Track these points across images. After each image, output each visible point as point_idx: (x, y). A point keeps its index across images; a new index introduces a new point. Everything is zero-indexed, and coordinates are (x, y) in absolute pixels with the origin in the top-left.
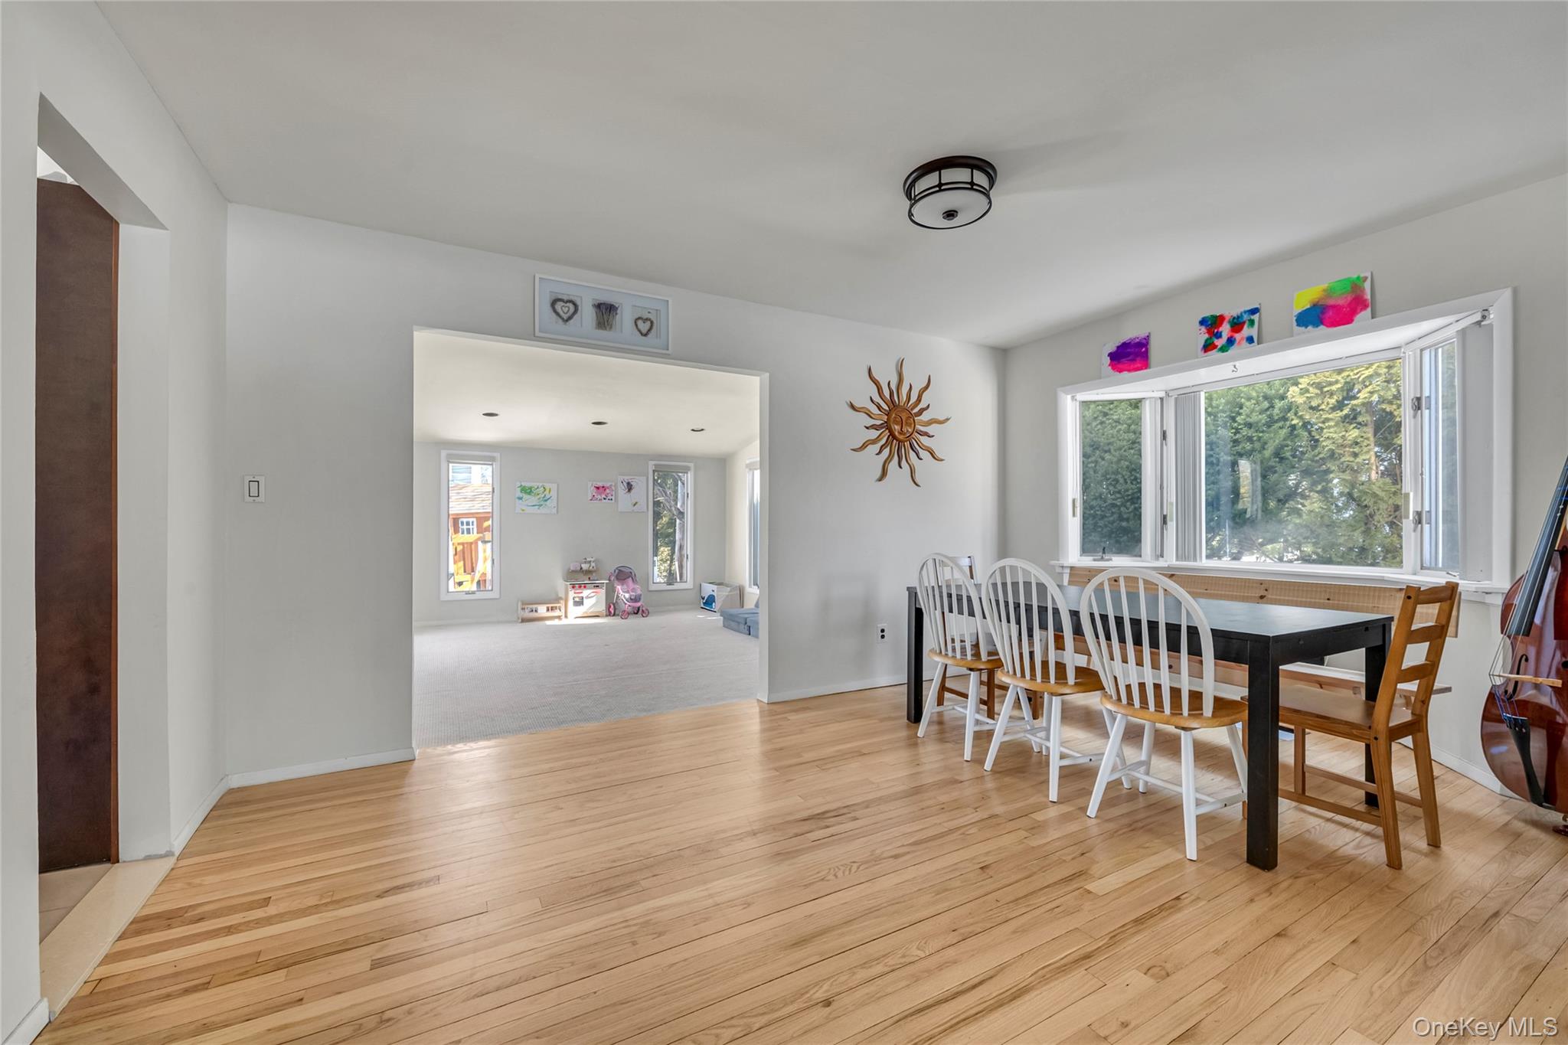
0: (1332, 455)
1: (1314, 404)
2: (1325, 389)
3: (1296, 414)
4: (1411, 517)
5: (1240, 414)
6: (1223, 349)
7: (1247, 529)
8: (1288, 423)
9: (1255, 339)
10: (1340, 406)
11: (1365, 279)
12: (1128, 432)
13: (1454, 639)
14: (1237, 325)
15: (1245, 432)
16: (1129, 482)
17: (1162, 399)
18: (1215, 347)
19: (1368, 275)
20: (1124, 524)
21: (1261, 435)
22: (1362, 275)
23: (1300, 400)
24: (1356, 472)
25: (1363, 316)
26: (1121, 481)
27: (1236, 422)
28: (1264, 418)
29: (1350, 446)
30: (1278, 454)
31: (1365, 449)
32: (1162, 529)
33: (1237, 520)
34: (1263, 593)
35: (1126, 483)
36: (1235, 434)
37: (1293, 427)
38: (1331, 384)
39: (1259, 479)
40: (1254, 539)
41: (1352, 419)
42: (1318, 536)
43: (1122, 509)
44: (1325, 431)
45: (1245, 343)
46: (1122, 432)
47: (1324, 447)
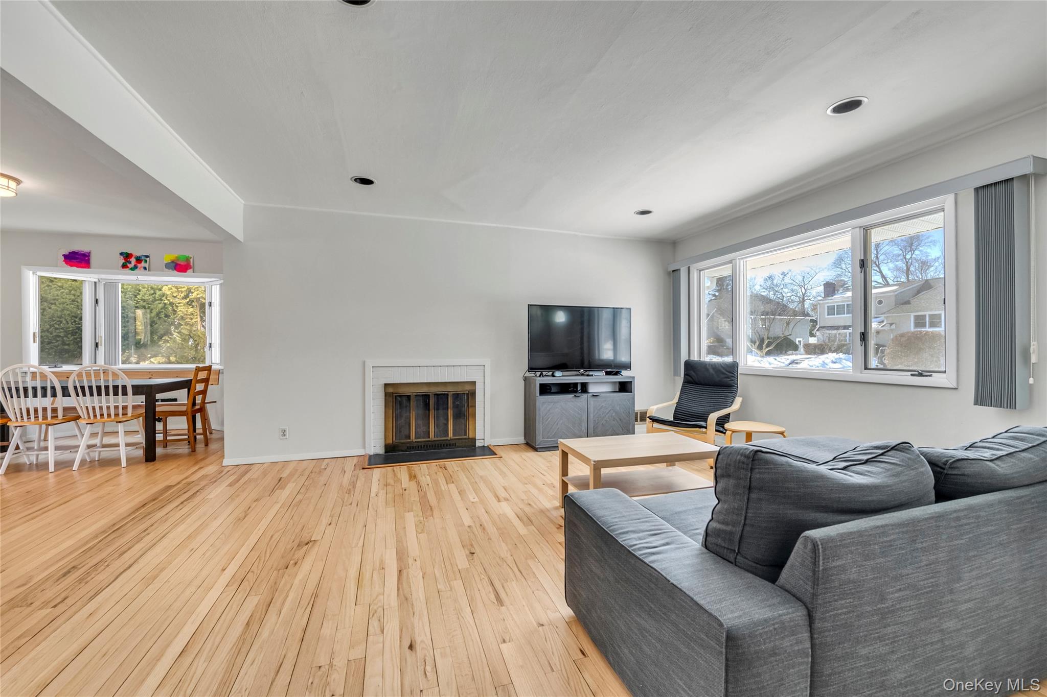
0: (182, 318)
1: (175, 295)
2: (179, 290)
3: (166, 298)
4: (208, 345)
5: (139, 294)
6: (132, 269)
7: (143, 350)
8: (163, 302)
9: (147, 268)
10: (186, 297)
11: (191, 258)
12: (70, 295)
13: (217, 386)
14: (139, 260)
15: (142, 303)
16: (70, 323)
17: (95, 283)
18: (128, 267)
19: (192, 257)
20: (66, 347)
21: (150, 306)
22: (190, 256)
23: (168, 293)
24: (192, 325)
25: (190, 271)
26: (64, 322)
27: (137, 297)
28: (151, 298)
29: (190, 315)
30: (158, 314)
31: (196, 317)
32: (95, 349)
33: (138, 346)
34: (151, 376)
35: (68, 323)
36: (136, 304)
37: (165, 304)
38: (181, 288)
39: (149, 326)
40: (146, 355)
41: (190, 303)
42: (176, 353)
43: (65, 338)
44: (179, 307)
45: (142, 269)
46: (64, 294)
47: (179, 314)
